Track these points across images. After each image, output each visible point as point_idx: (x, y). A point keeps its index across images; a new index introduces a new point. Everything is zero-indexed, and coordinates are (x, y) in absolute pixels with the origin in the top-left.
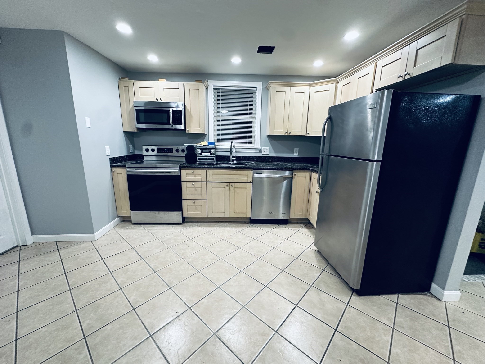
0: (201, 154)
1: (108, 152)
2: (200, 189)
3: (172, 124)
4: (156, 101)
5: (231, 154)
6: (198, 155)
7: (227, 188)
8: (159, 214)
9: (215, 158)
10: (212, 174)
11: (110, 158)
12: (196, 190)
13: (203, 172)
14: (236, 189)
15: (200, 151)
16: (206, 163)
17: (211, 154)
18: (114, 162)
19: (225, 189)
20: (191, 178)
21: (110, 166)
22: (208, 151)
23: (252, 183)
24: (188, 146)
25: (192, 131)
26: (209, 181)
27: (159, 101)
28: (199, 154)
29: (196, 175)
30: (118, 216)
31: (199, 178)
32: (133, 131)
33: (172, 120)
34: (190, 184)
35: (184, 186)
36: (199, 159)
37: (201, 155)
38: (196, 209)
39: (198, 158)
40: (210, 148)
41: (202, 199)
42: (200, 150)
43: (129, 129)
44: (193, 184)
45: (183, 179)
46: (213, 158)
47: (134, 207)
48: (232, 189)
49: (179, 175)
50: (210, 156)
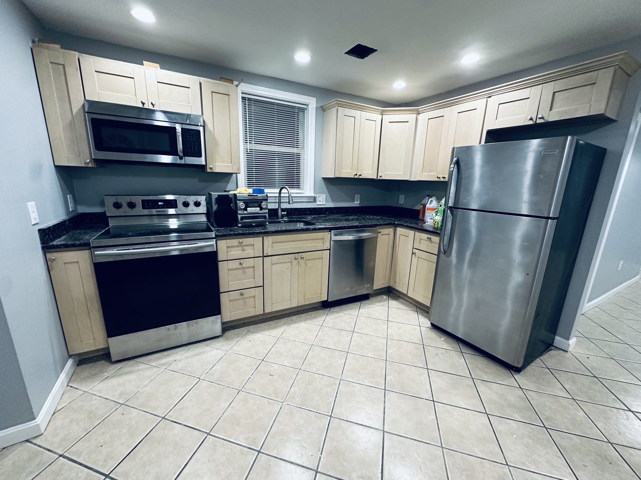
0: (245, 209)
1: (34, 217)
2: (251, 270)
3: (181, 154)
4: (141, 106)
5: (279, 205)
6: (239, 212)
7: (295, 262)
8: (176, 328)
9: (267, 215)
10: (272, 243)
11: (40, 230)
12: (244, 273)
14: (307, 262)
15: (243, 204)
16: (254, 224)
17: (261, 209)
18: (51, 237)
19: (291, 265)
20: (236, 253)
21: (43, 248)
22: (256, 204)
23: (329, 249)
24: (219, 196)
25: (218, 170)
26: (267, 255)
28: (241, 209)
29: (245, 248)
30: (70, 356)
31: (250, 252)
32: (83, 165)
33: (181, 146)
34: (234, 264)
35: (223, 268)
36: (242, 218)
37: (245, 212)
38: (245, 304)
39: (239, 216)
40: (259, 198)
41: (256, 286)
42: (243, 202)
43: (71, 162)
44: (240, 264)
45: (221, 257)
46: (266, 216)
48: (302, 262)
49: (216, 250)
50: (261, 212)
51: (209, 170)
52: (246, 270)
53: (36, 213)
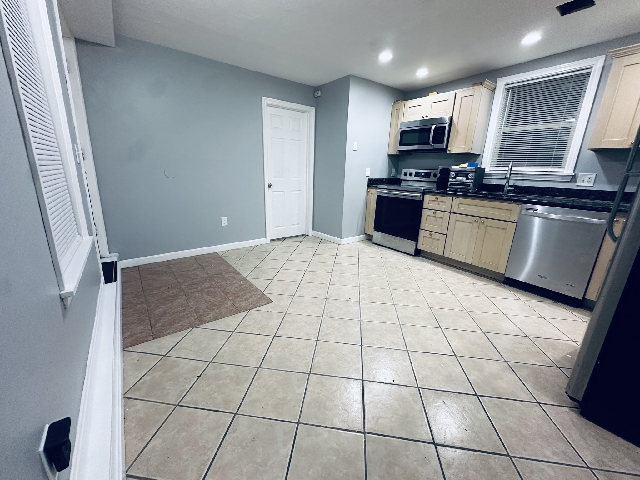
0: (455, 178)
1: (368, 174)
2: (441, 220)
3: (431, 143)
4: (422, 119)
5: (508, 182)
6: (450, 179)
7: (476, 225)
8: (395, 239)
9: (471, 184)
10: (459, 204)
11: (368, 179)
12: (436, 221)
13: (448, 200)
14: (488, 228)
15: (454, 174)
16: (459, 190)
17: (468, 179)
18: (372, 183)
19: (472, 226)
20: (434, 205)
21: (368, 186)
22: (465, 175)
23: (516, 223)
24: (443, 168)
25: (454, 151)
26: (453, 212)
27: (424, 119)
28: (452, 178)
29: (440, 203)
30: (366, 234)
31: (442, 207)
32: (396, 154)
33: (432, 139)
34: (430, 213)
35: (425, 213)
36: (451, 184)
37: (454, 180)
38: (432, 243)
39: (449, 182)
40: (467, 170)
41: (441, 233)
42: (455, 173)
43: (393, 153)
44: (434, 213)
45: (425, 205)
46: (470, 185)
47: (378, 227)
48: (482, 226)
49: (422, 200)
50: (466, 181)
51: (448, 152)
52: (438, 219)
53: (369, 173)
